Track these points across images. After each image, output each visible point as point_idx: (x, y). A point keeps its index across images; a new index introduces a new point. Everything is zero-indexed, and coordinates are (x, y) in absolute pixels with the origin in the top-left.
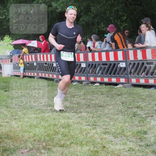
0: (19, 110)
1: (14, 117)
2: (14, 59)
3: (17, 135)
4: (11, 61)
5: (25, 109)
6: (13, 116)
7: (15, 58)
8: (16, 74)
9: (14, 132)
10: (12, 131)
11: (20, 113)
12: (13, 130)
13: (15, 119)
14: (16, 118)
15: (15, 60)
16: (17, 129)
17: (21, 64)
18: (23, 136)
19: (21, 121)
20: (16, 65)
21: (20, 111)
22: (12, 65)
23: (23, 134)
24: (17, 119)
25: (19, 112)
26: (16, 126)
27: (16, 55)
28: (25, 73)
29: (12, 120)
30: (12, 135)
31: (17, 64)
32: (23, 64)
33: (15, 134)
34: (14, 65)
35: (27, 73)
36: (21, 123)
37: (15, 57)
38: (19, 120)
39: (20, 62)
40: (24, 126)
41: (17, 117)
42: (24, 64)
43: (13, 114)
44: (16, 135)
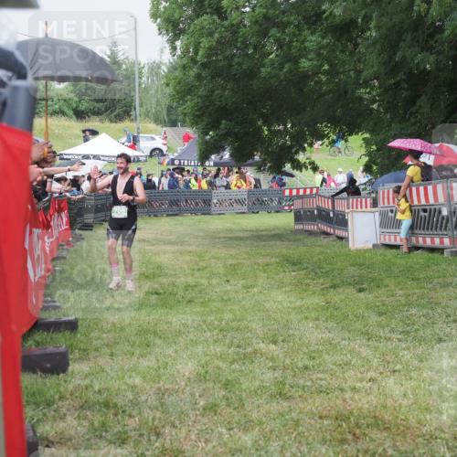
0: (404, 346)
1: (391, 366)
2: (383, 198)
3: (403, 417)
4: (375, 204)
5: (420, 344)
6: (388, 363)
7: (386, 196)
8: (387, 242)
9: (395, 409)
10: (389, 405)
11: (407, 355)
12: (389, 402)
13: (395, 371)
14: (396, 368)
15: (386, 200)
16: (401, 401)
17: (403, 212)
18: (419, 422)
19: (411, 379)
20: (390, 214)
21: (408, 348)
22: (377, 214)
23: (422, 417)
24: (399, 371)
25: (406, 352)
26: (397, 392)
27: (387, 186)
28: (414, 239)
29: (385, 374)
30: (387, 417)
31: (392, 211)
32: (408, 213)
33: (397, 417)
34: (383, 215)
35: (421, 239)
36: (413, 384)
37: (386, 191)
38: (405, 376)
39: (399, 205)
40: (422, 392)
41: (398, 367)
42: (411, 211)
43: (388, 358)
44: (402, 420)
